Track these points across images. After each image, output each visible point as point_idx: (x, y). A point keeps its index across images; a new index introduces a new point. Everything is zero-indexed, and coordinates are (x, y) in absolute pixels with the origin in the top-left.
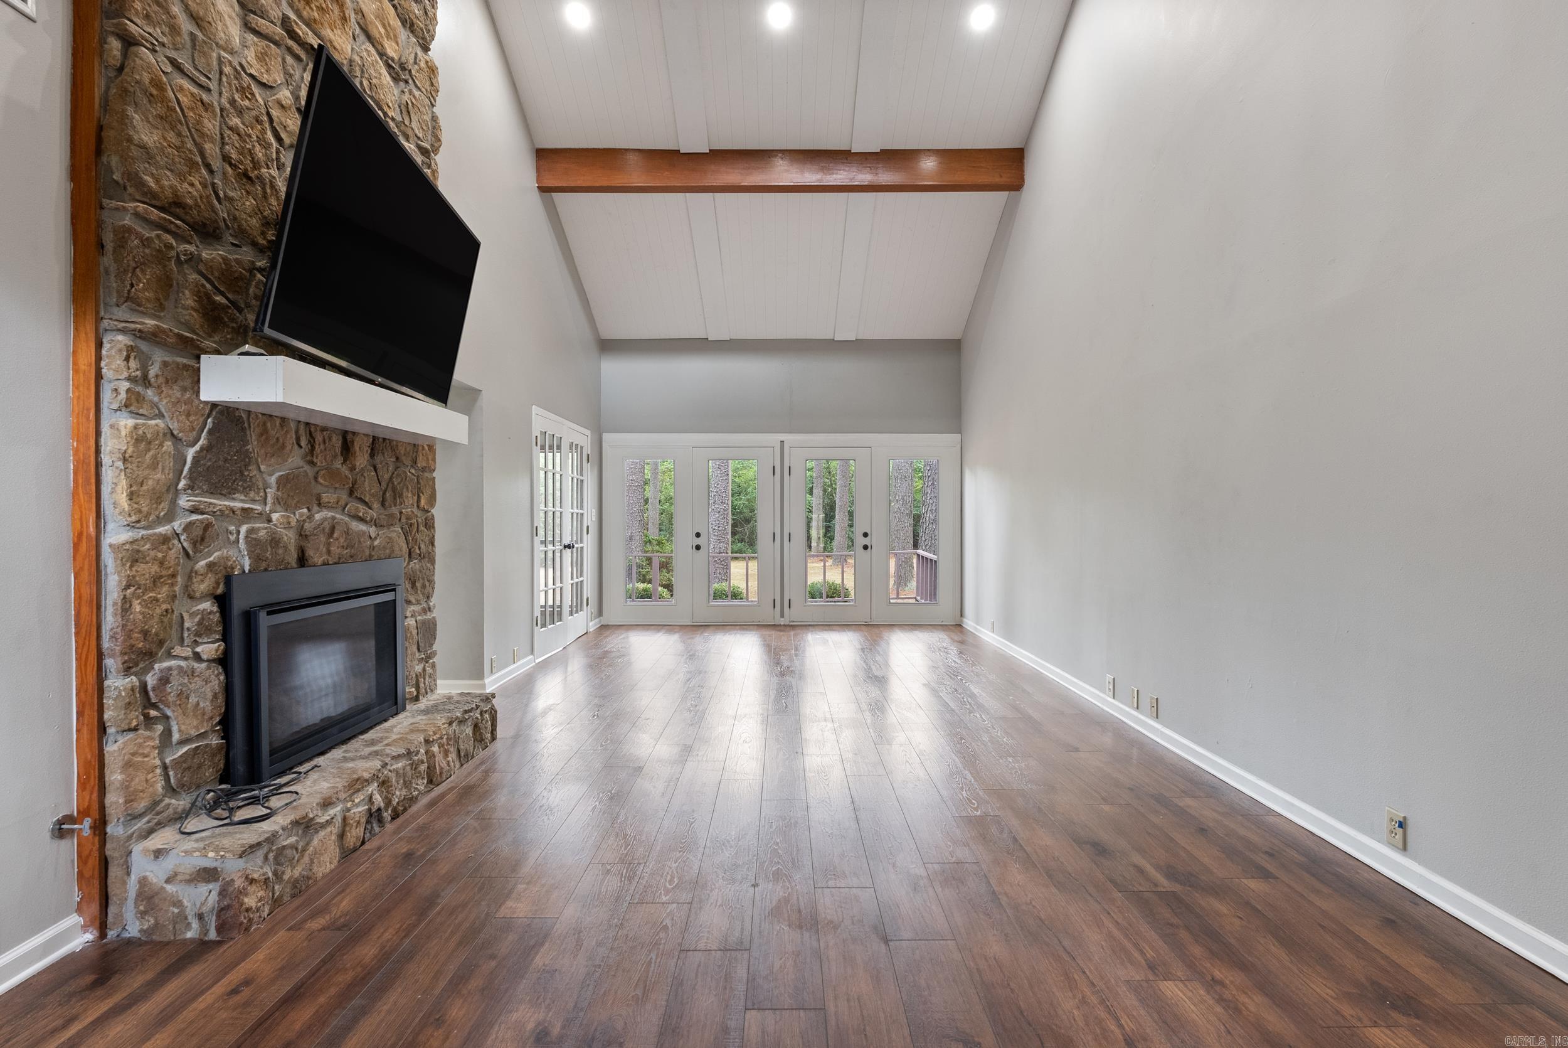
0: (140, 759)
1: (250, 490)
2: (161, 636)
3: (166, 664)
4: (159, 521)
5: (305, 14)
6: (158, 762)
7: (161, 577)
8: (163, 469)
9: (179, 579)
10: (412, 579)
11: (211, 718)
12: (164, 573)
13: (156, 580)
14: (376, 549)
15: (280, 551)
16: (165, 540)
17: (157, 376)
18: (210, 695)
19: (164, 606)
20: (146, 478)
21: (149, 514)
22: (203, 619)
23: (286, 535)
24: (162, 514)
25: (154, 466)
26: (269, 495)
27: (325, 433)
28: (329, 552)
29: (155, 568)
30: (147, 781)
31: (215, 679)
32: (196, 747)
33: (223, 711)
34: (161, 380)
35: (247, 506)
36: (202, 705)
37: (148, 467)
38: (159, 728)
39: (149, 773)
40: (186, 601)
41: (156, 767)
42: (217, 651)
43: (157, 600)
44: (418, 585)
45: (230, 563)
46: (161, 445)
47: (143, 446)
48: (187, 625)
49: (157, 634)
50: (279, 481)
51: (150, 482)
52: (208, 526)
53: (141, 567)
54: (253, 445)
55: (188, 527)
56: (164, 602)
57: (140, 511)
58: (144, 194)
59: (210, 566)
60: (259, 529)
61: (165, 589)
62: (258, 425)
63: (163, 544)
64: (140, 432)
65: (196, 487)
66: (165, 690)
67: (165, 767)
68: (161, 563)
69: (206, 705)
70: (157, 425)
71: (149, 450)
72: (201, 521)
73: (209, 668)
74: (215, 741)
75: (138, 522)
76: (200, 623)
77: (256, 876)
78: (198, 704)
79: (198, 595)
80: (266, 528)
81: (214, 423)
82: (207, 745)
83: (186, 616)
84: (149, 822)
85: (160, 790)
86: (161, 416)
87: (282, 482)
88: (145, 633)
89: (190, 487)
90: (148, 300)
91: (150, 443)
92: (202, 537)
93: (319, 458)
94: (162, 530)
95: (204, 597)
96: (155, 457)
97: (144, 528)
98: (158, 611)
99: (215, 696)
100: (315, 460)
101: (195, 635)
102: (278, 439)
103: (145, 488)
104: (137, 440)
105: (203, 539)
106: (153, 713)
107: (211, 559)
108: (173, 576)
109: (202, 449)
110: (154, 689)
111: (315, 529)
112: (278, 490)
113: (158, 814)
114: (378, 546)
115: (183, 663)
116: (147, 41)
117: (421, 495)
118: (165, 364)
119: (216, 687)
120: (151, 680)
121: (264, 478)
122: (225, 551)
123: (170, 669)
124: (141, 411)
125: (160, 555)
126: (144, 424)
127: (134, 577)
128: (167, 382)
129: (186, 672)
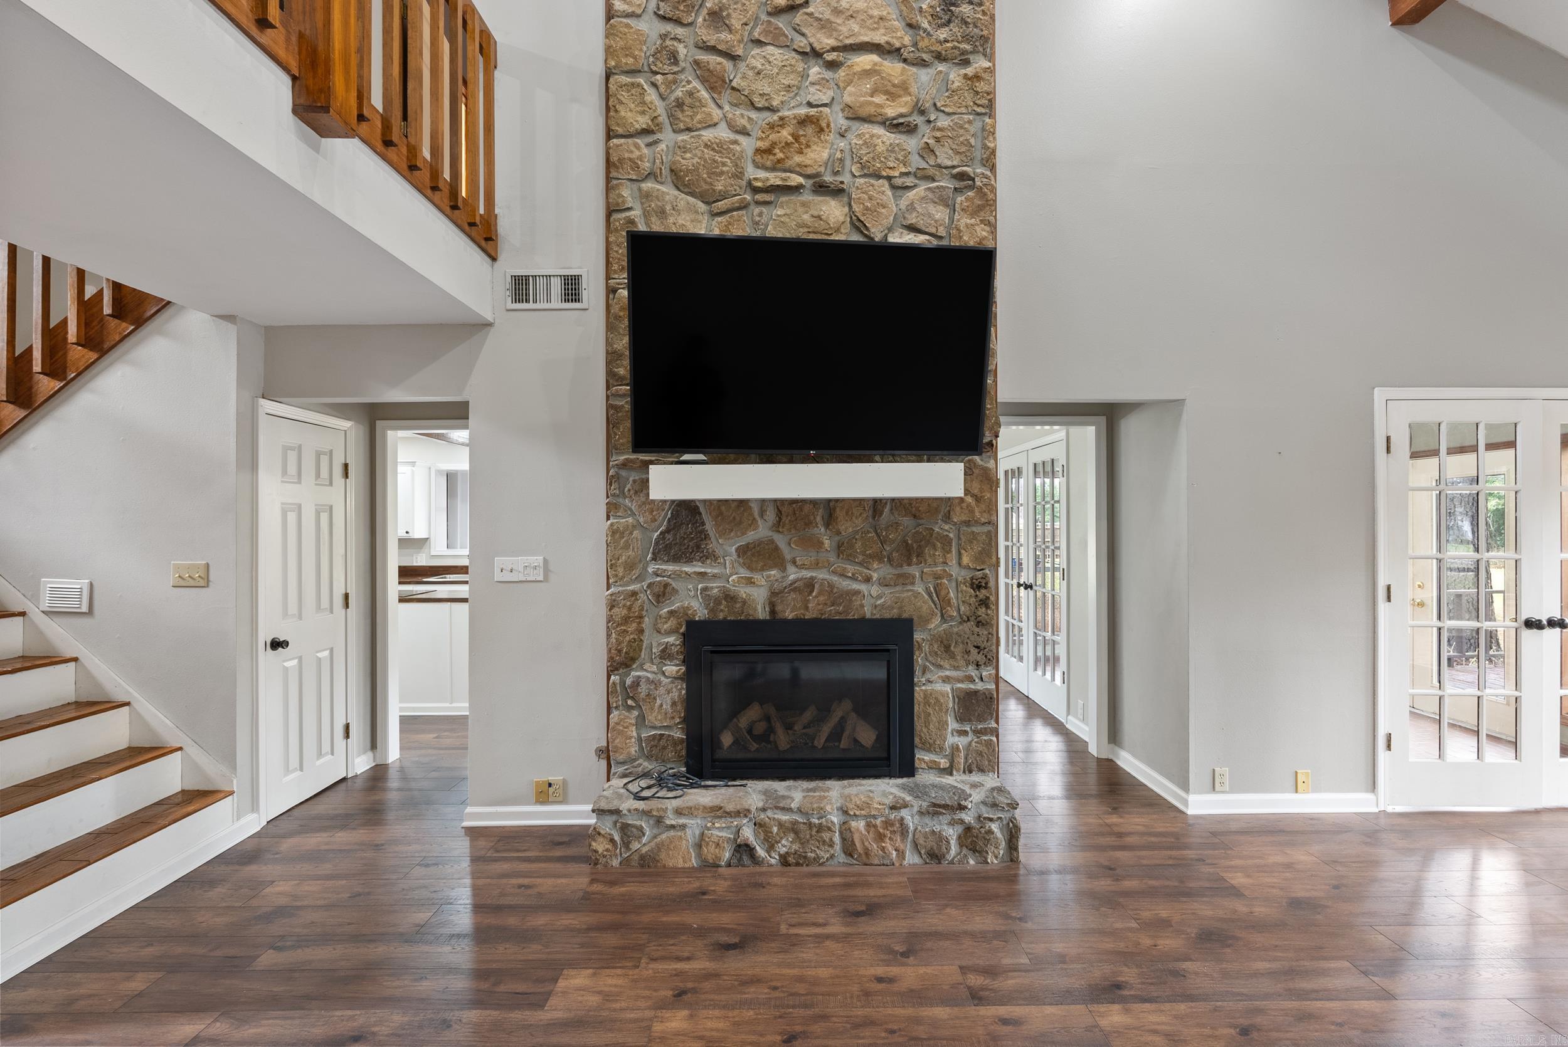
0: (621, 728)
1: (707, 558)
2: (631, 655)
3: (638, 674)
4: (632, 582)
5: (769, 164)
6: (635, 734)
7: (630, 617)
8: (633, 549)
9: (646, 619)
10: (945, 642)
11: (673, 718)
12: (631, 615)
13: (626, 620)
14: (878, 609)
15: (738, 605)
16: (634, 594)
17: (629, 490)
18: (670, 703)
19: (632, 637)
20: (621, 555)
21: (623, 577)
22: (666, 648)
23: (745, 592)
24: (634, 577)
25: (627, 547)
26: (727, 562)
27: (794, 505)
28: (807, 608)
29: (625, 612)
30: (626, 744)
31: (679, 691)
32: (661, 734)
33: (683, 715)
34: (632, 492)
35: (703, 570)
36: (664, 706)
37: (621, 548)
38: (636, 713)
39: (626, 739)
40: (655, 634)
41: (632, 737)
42: (678, 672)
43: (627, 632)
44: (958, 650)
45: (690, 612)
46: (631, 533)
47: (617, 536)
48: (654, 651)
49: (626, 653)
50: (737, 550)
51: (624, 558)
52: (666, 585)
53: (616, 610)
54: (709, 526)
55: (650, 586)
56: (631, 634)
57: (616, 576)
58: (617, 380)
59: (671, 613)
60: (712, 588)
61: (634, 625)
62: (714, 509)
63: (632, 596)
64: (615, 527)
65: (658, 559)
66: (637, 689)
67: (640, 739)
68: (630, 608)
69: (667, 706)
70: (627, 521)
71: (623, 537)
72: (660, 582)
73: (672, 682)
74: (678, 734)
75: (616, 582)
76: (663, 651)
77: (602, 832)
78: (661, 705)
79: (662, 632)
80: (719, 587)
81: (672, 513)
82: (669, 736)
83: (654, 644)
84: (626, 769)
85: (634, 753)
86: (633, 514)
87: (742, 551)
88: (620, 651)
89: (654, 559)
90: (622, 444)
91: (623, 533)
92: (662, 593)
93: (787, 527)
94: (631, 588)
95: (669, 633)
96: (627, 541)
97: (620, 586)
98: (627, 638)
99: (674, 704)
100: (781, 530)
101: (660, 658)
102: (734, 518)
103: (620, 561)
104: (613, 532)
105: (664, 594)
106: (630, 702)
107: (673, 608)
108: (641, 617)
109: (661, 533)
110: (630, 688)
111: (785, 588)
112: (739, 556)
113: (633, 767)
114: (882, 605)
115: (649, 675)
116: (621, 284)
117: (963, 552)
118: (634, 481)
119: (676, 698)
120: (629, 681)
121: (724, 549)
122: (687, 603)
123: (639, 677)
124: (618, 514)
125: (628, 603)
126: (617, 522)
127: (612, 616)
128: (636, 493)
129: (652, 681)
